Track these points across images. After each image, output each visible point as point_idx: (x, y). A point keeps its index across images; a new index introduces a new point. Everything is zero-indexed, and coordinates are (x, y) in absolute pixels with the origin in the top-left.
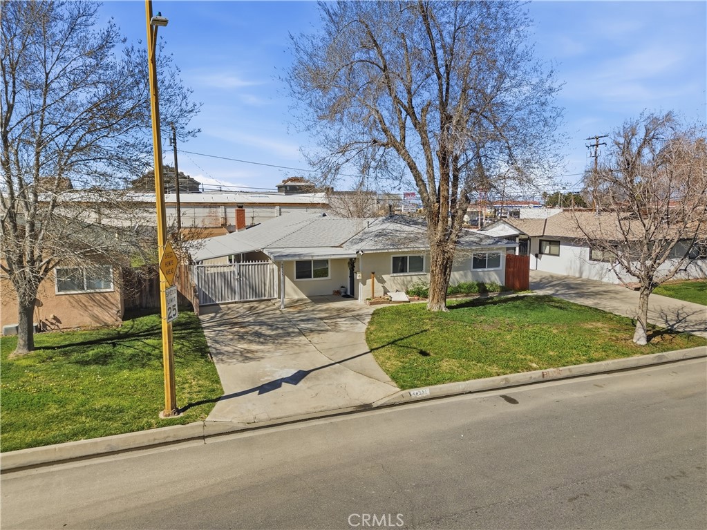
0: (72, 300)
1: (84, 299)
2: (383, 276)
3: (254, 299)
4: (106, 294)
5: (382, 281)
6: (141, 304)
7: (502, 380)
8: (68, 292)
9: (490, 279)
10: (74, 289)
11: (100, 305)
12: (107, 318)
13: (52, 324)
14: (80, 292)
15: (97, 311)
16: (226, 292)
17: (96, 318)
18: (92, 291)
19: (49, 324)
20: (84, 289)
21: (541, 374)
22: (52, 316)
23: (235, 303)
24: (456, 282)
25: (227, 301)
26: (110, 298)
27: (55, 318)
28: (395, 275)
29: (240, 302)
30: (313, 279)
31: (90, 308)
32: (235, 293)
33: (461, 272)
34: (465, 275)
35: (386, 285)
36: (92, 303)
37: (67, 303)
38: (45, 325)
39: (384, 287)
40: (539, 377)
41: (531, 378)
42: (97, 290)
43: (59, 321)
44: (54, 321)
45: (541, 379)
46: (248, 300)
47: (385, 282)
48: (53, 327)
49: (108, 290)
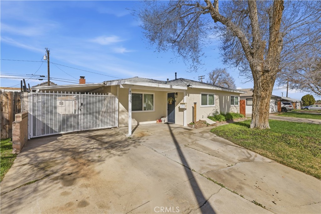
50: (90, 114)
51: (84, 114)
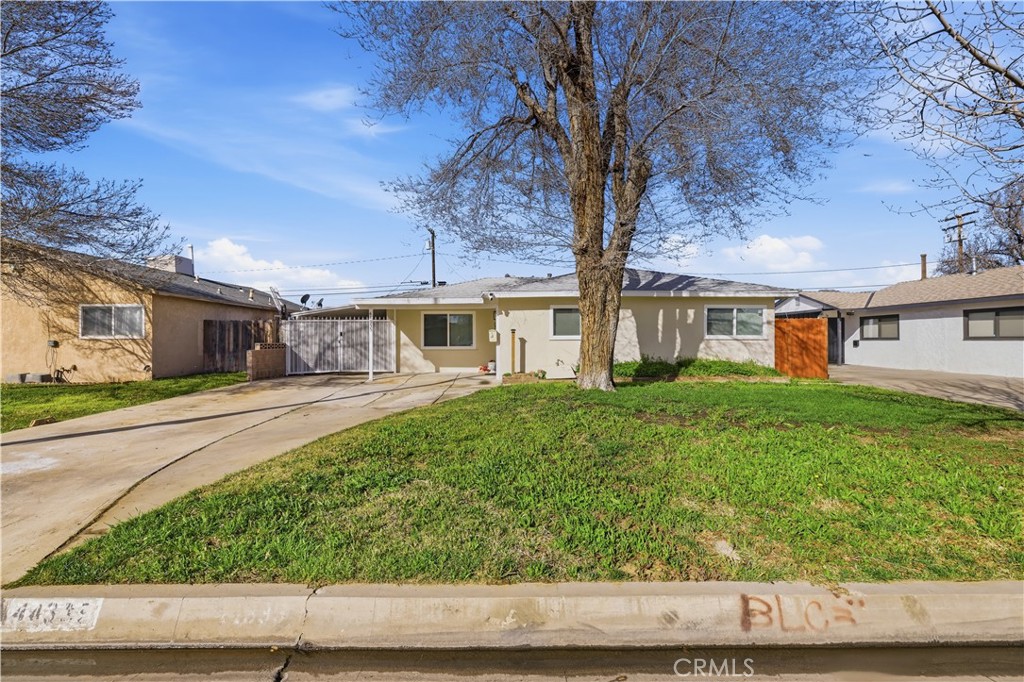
3: (363, 371)
8: (94, 338)
20: (111, 334)
23: (338, 373)
25: (326, 371)
29: (344, 374)
30: (449, 347)
50: (353, 347)
51: (344, 347)
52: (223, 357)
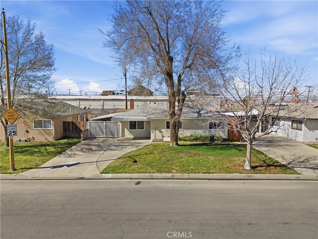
0: (38, 132)
1: (43, 132)
2: (162, 130)
3: (111, 136)
4: (50, 130)
5: (161, 132)
6: (69, 136)
7: (149, 175)
8: (37, 129)
9: (219, 135)
10: (39, 128)
11: (48, 134)
12: (50, 139)
13: (32, 140)
14: (41, 129)
15: (47, 136)
16: (100, 133)
17: (46, 139)
18: (45, 129)
19: (31, 139)
20: (42, 128)
21: (172, 175)
22: (32, 137)
23: (104, 137)
24: (200, 134)
25: (100, 137)
26: (51, 132)
27: (33, 137)
28: (168, 129)
29: (106, 137)
30: (137, 130)
31: (44, 135)
32: (104, 133)
33: (202, 130)
34: (205, 132)
35: (163, 134)
36: (45, 133)
37: (37, 132)
38: (30, 140)
39: (162, 135)
40: (170, 176)
41: (165, 176)
42: (47, 129)
43: (34, 139)
44: (33, 139)
45: (171, 178)
46: (109, 137)
47: (163, 132)
48: (32, 141)
49: (50, 129)
51: (106, 130)
52: (69, 132)
